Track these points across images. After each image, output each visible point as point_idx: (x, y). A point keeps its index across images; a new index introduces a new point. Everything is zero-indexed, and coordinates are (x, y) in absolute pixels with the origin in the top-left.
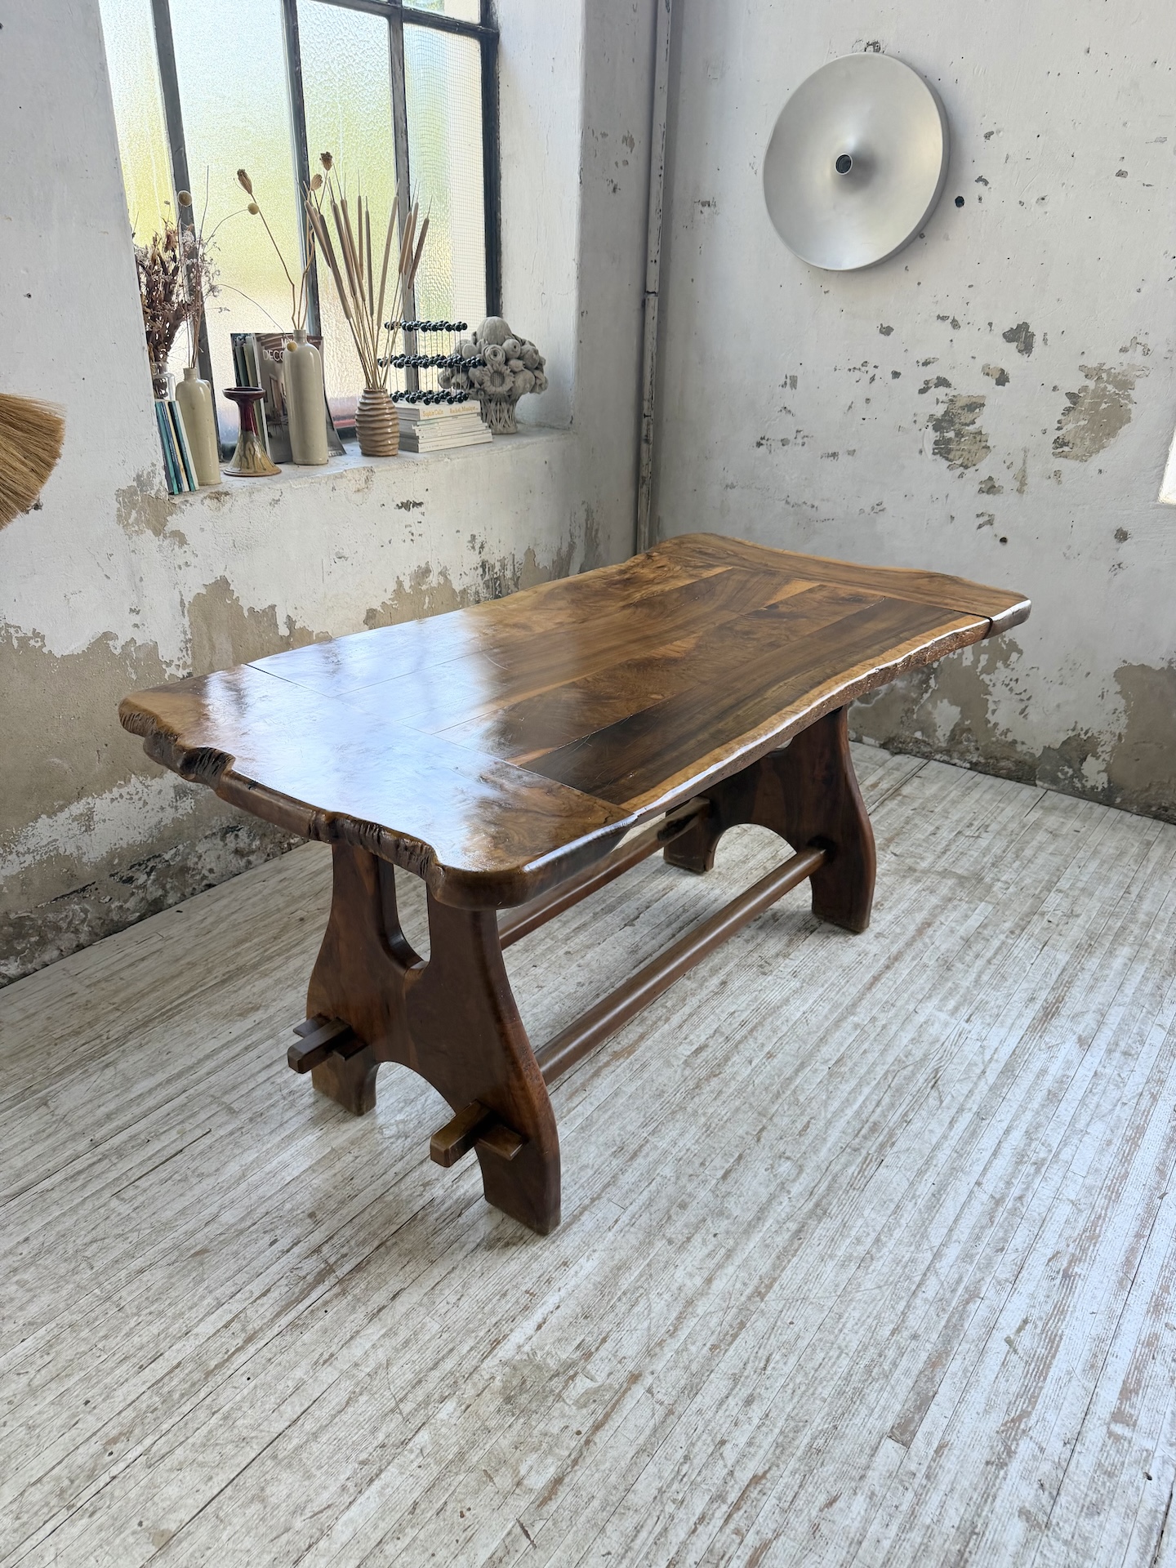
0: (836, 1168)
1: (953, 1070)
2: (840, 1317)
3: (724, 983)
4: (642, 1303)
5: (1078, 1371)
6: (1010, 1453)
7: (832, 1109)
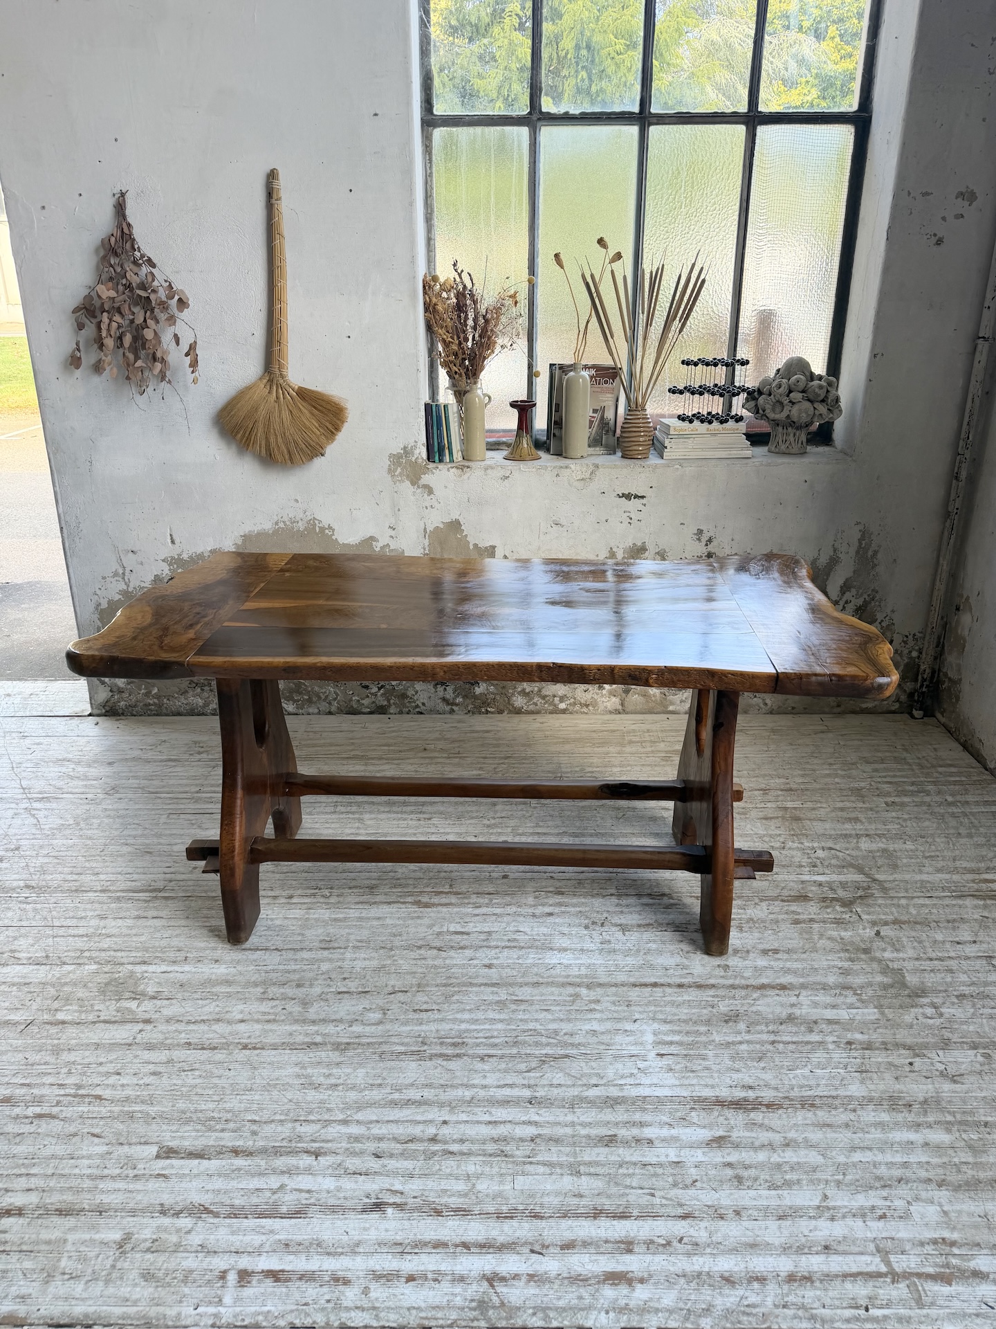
0: (394, 1039)
1: (576, 1067)
2: (251, 1090)
3: (551, 914)
4: (208, 1001)
5: (277, 1237)
6: (177, 1214)
7: (459, 1016)
